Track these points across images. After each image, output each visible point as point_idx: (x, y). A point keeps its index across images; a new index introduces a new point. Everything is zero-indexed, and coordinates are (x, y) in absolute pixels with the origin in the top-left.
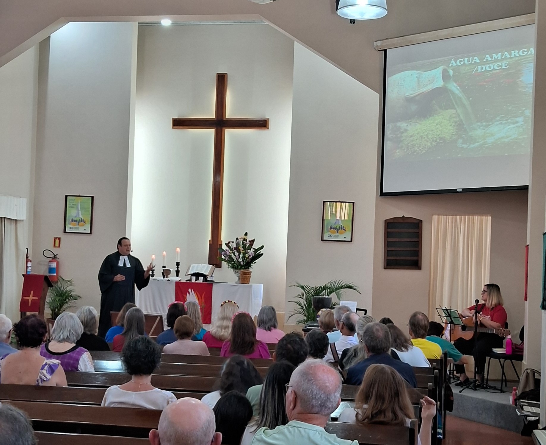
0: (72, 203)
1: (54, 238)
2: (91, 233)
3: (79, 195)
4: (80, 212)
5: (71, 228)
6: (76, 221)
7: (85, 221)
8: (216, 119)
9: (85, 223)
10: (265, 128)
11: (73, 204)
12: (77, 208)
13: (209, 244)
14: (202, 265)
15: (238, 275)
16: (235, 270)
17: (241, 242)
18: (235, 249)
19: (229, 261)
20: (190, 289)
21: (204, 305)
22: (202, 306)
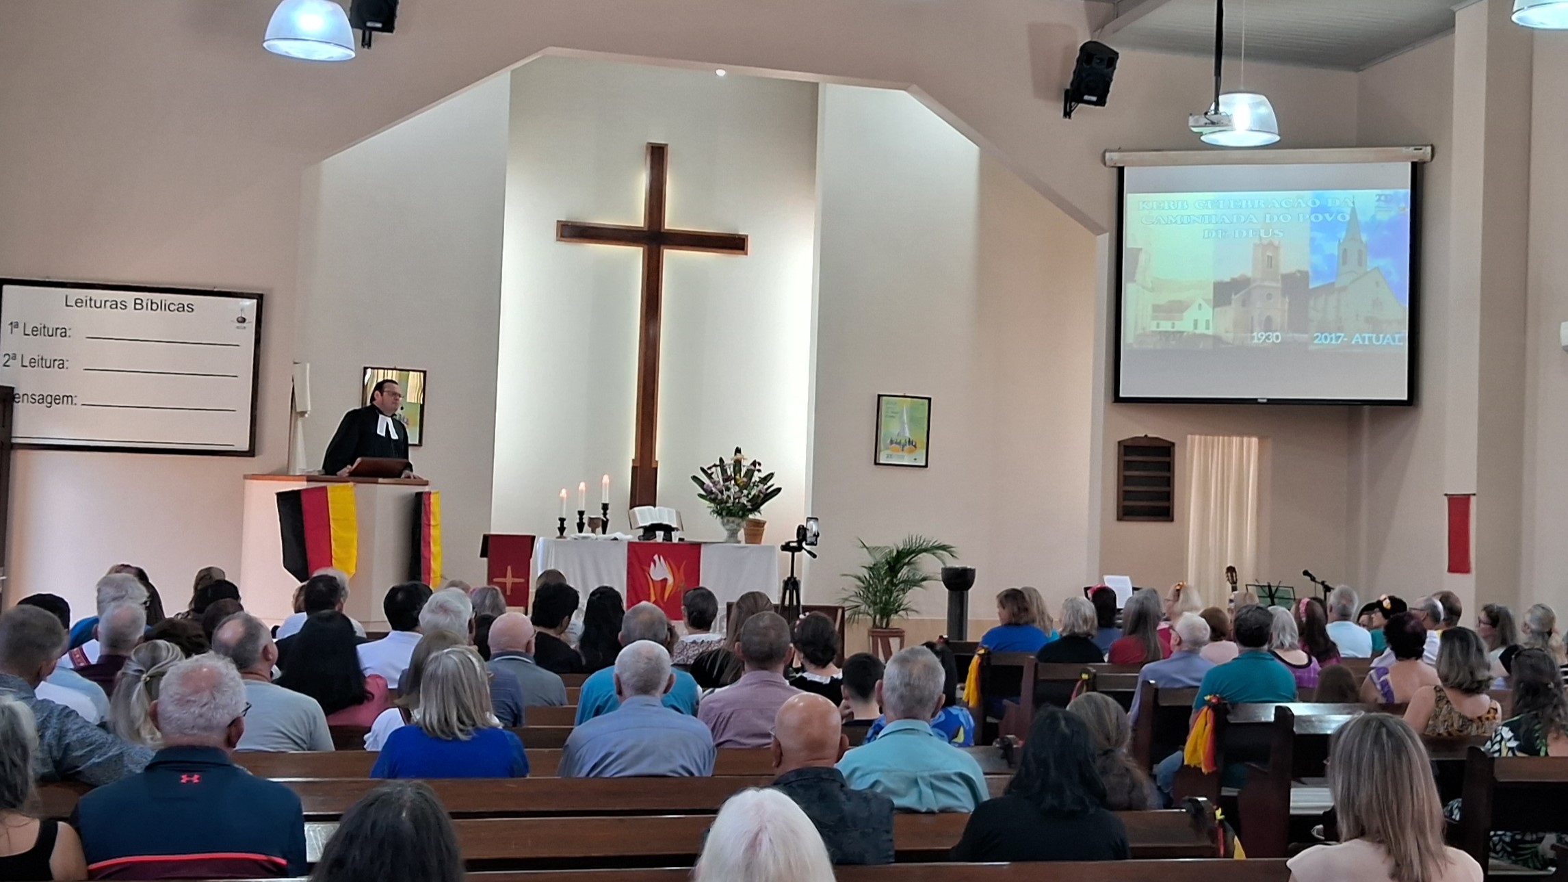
2: (420, 445)
8: (646, 229)
10: (741, 252)
13: (633, 467)
14: (655, 508)
15: (731, 526)
16: (729, 518)
17: (730, 466)
18: (727, 478)
19: (721, 502)
20: (656, 555)
21: (684, 585)
22: (680, 587)
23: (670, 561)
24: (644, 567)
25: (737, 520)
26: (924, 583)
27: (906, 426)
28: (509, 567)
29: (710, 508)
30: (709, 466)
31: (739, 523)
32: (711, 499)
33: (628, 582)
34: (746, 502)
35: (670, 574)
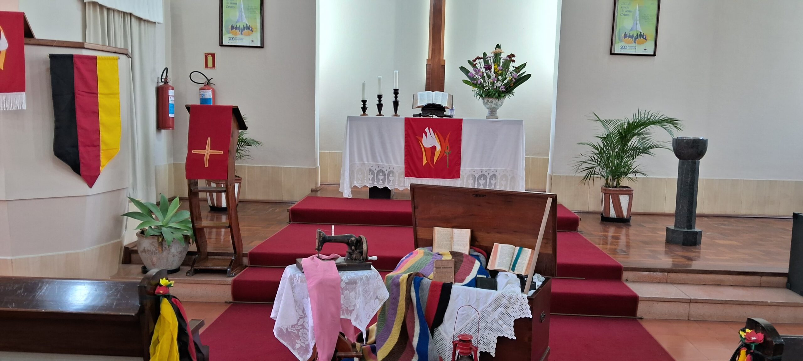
0: (229, 2)
1: (205, 54)
2: (262, 47)
4: (243, 14)
5: (230, 39)
6: (238, 28)
7: (252, 29)
9: (253, 31)
11: (232, 2)
12: (239, 9)
13: (427, 65)
14: (433, 92)
15: (491, 106)
16: (488, 99)
17: (491, 58)
18: (488, 68)
19: (481, 86)
20: (427, 128)
21: (449, 151)
22: (446, 153)
23: (438, 133)
24: (418, 137)
26: (651, 150)
27: (638, 22)
28: (209, 139)
29: (473, 92)
30: (475, 59)
31: (496, 103)
32: (474, 84)
33: (405, 149)
34: (500, 85)
35: (438, 143)
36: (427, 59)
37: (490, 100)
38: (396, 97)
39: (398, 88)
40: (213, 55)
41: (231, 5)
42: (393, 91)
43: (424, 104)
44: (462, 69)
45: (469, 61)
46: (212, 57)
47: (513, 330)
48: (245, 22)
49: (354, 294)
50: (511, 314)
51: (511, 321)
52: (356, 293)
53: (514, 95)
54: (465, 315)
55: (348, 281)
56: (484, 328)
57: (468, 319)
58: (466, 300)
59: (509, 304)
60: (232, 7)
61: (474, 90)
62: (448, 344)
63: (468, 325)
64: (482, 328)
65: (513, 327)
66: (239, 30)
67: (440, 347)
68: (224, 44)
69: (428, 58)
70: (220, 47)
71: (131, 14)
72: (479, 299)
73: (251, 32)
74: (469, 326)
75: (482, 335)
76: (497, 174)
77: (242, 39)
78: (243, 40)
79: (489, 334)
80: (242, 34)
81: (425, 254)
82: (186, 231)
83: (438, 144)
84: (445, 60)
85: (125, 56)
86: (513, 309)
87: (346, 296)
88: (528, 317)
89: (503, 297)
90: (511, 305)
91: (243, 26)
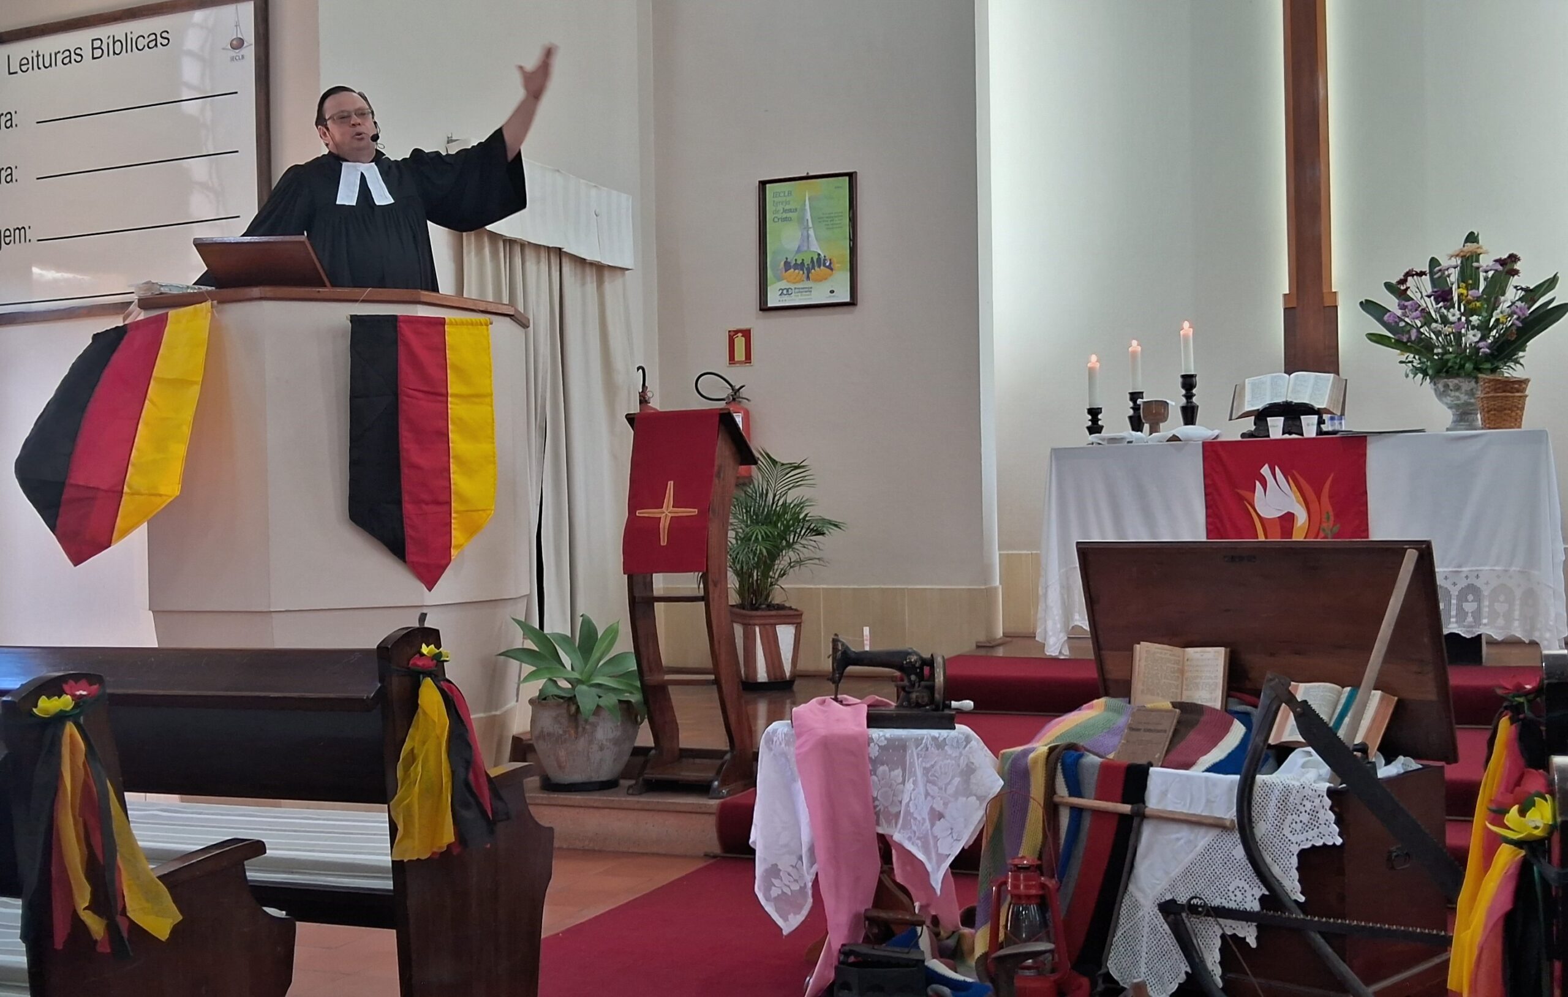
0: (780, 207)
1: (729, 331)
2: (853, 303)
3: (804, 174)
4: (811, 232)
5: (785, 292)
6: (800, 266)
7: (830, 263)
9: (832, 269)
11: (787, 207)
12: (802, 220)
13: (1285, 309)
14: (1290, 375)
15: (1458, 398)
16: (1446, 380)
17: (1452, 270)
18: (1443, 295)
19: (1423, 347)
20: (1266, 466)
21: (1334, 525)
22: (1324, 530)
23: (1298, 476)
24: (1242, 492)
25: (1466, 385)
28: (671, 484)
29: (1404, 365)
30: (1402, 277)
31: (1472, 390)
32: (1402, 342)
33: (1208, 523)
34: (1476, 339)
35: (1301, 504)
36: (1285, 295)
37: (1452, 382)
38: (1189, 396)
39: (1192, 373)
40: (747, 334)
41: (785, 215)
42: (1180, 380)
43: (1260, 406)
44: (1369, 306)
45: (1388, 286)
46: (743, 339)
47: (1298, 877)
48: (815, 250)
49: (901, 774)
50: (1290, 836)
51: (1290, 854)
52: (904, 770)
53: (1521, 364)
54: (1182, 841)
55: (886, 742)
56: (1227, 874)
57: (1191, 851)
58: (1183, 803)
59: (1284, 809)
60: (785, 219)
61: (1404, 360)
62: (1147, 919)
63: (1191, 866)
64: (1223, 874)
65: (1297, 869)
66: (803, 270)
67: (1129, 925)
68: (770, 305)
69: (1287, 292)
70: (761, 312)
71: (559, 252)
72: (1213, 799)
73: (828, 271)
74: (1193, 869)
75: (1224, 893)
76: (1478, 583)
77: (809, 290)
78: (811, 291)
79: (1241, 888)
80: (808, 278)
81: (1108, 708)
82: (628, 694)
83: (1300, 507)
84: (1335, 293)
85: (508, 319)
86: (1294, 824)
87: (883, 779)
88: (1331, 843)
89: (1270, 791)
90: (1290, 814)
91: (810, 260)
